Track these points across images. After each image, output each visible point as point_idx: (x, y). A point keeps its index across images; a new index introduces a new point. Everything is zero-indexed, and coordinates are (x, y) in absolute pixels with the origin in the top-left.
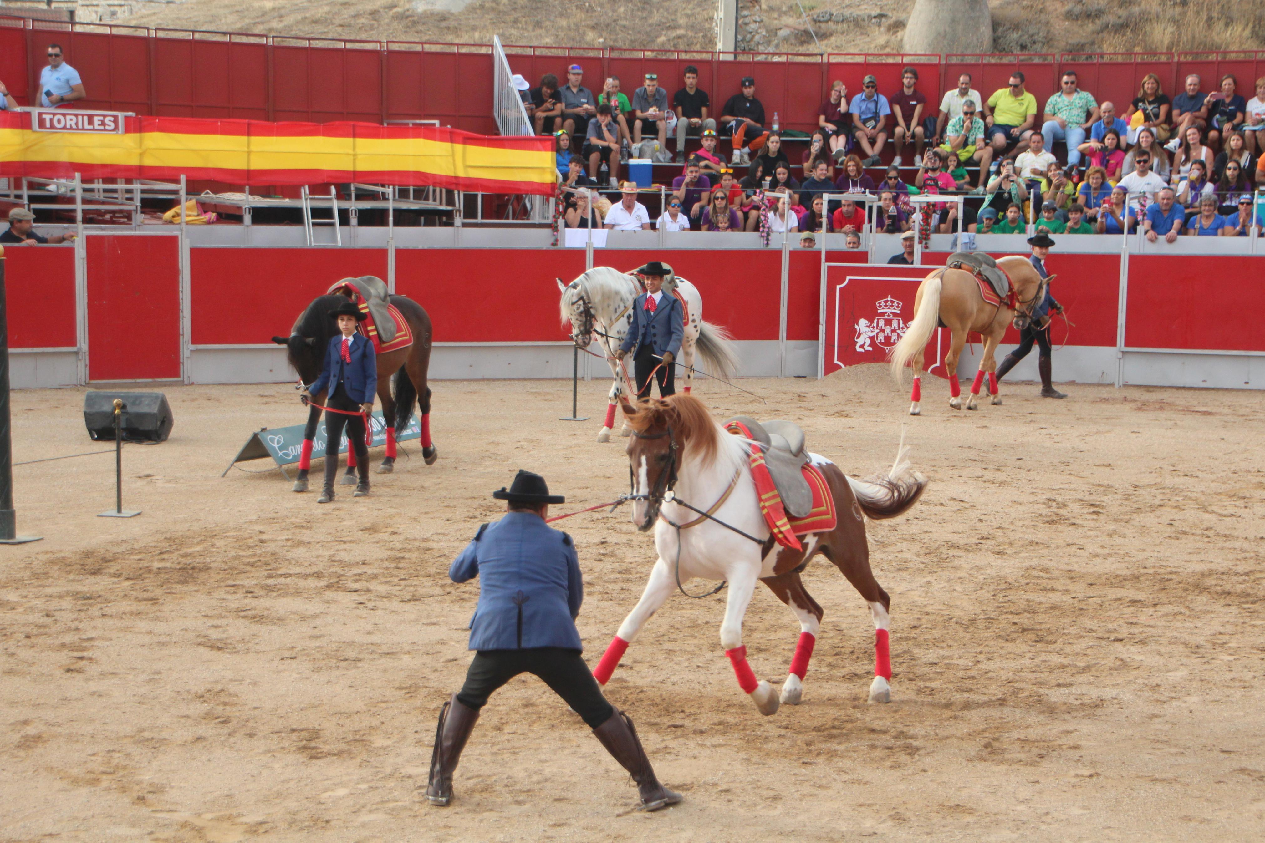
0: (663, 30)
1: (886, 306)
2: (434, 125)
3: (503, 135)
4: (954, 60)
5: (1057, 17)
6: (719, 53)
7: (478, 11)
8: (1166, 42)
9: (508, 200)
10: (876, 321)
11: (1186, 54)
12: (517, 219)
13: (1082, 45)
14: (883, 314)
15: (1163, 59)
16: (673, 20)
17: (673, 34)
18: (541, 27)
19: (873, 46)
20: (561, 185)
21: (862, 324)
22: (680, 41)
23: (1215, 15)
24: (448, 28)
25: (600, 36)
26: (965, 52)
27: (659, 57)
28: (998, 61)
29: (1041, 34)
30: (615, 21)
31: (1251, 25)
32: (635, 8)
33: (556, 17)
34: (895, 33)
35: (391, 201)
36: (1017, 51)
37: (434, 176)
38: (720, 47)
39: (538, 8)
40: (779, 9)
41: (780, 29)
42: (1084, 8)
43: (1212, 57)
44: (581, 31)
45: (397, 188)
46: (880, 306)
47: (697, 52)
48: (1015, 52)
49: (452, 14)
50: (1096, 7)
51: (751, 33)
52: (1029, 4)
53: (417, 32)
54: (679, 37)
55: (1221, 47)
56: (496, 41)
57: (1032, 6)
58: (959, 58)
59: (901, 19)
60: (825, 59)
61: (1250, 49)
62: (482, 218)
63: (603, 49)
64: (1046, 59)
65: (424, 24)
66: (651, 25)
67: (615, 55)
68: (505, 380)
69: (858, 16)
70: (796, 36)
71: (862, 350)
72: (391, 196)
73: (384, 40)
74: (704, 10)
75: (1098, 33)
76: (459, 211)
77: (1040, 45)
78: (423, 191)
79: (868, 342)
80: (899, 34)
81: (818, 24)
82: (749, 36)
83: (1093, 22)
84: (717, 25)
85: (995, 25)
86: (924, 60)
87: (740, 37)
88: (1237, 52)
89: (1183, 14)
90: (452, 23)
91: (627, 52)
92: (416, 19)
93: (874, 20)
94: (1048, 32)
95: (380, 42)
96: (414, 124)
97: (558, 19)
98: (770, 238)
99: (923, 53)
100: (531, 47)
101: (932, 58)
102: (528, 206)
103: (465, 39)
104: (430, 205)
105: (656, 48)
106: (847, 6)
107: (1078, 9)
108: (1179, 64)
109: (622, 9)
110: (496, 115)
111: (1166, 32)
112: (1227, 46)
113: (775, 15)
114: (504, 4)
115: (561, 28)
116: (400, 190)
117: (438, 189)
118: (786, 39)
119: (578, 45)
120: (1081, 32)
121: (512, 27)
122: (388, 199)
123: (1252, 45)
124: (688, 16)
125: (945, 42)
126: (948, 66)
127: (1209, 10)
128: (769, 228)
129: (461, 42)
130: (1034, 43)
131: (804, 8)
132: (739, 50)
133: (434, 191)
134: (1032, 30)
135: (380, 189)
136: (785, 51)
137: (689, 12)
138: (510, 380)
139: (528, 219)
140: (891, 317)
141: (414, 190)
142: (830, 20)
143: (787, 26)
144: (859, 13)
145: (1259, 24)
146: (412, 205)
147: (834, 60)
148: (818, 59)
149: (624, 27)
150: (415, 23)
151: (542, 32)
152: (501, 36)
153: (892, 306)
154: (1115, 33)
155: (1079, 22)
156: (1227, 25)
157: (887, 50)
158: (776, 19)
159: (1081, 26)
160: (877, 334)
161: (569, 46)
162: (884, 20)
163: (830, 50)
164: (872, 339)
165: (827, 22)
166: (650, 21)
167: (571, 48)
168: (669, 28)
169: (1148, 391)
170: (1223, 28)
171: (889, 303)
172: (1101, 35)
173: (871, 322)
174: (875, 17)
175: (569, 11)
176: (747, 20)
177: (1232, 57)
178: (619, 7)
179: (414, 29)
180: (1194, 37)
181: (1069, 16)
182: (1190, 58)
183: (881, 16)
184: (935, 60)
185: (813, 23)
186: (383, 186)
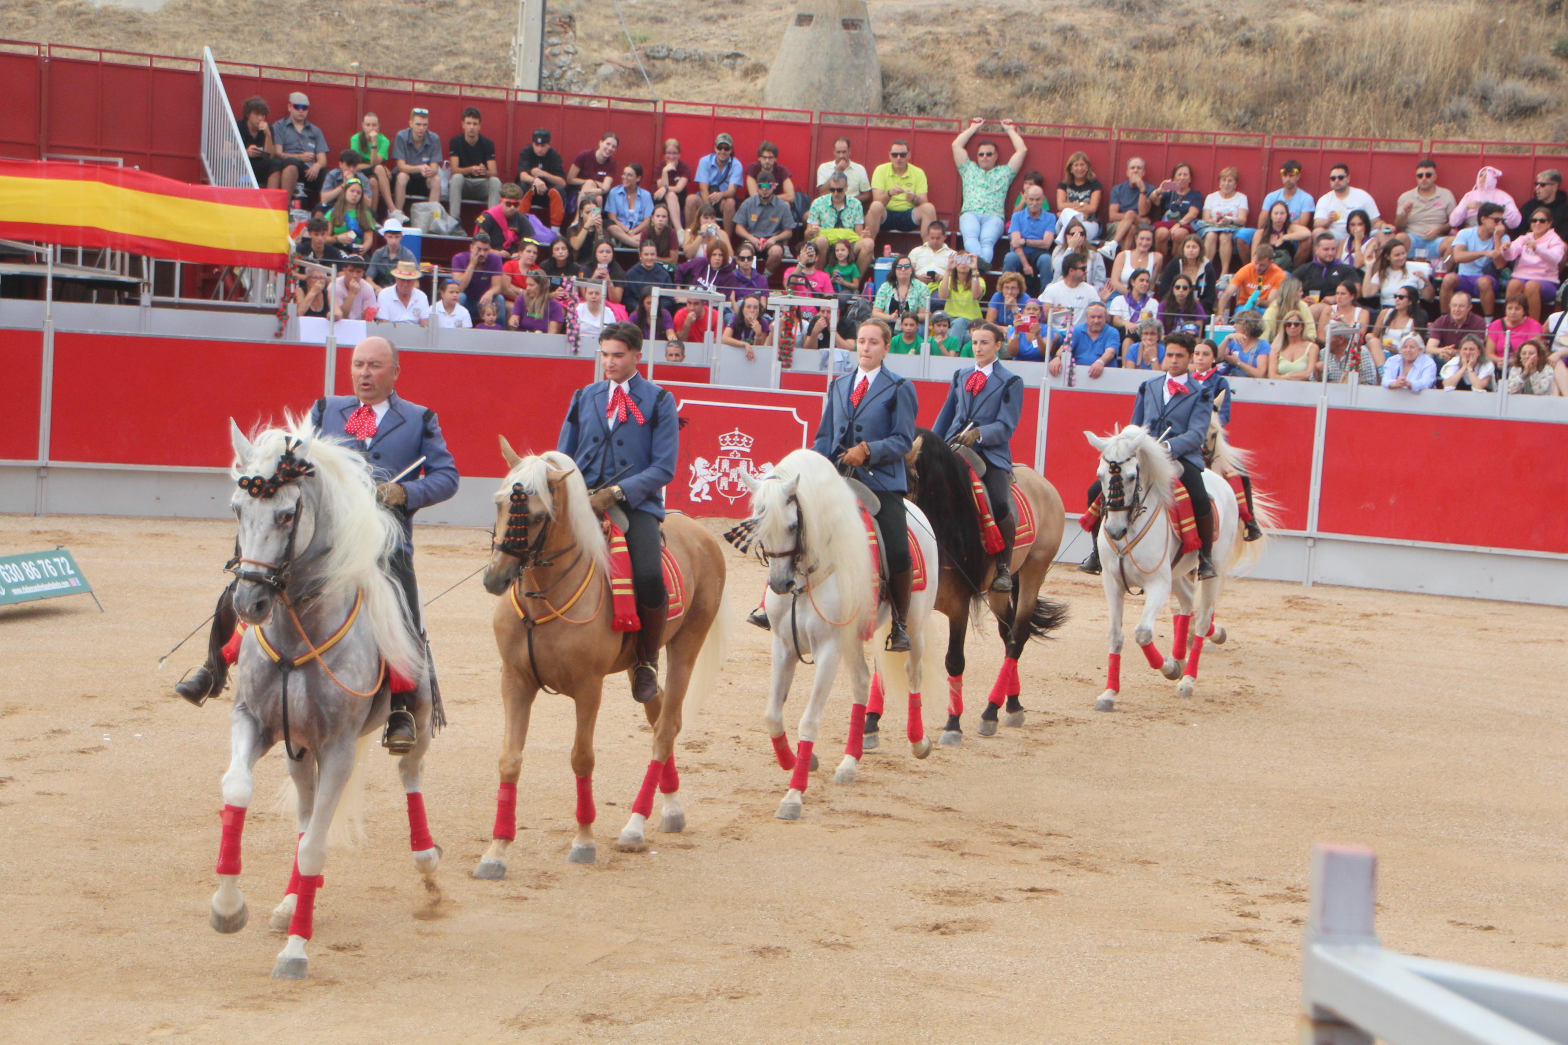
0: (440, 55)
1: (732, 442)
2: (116, 164)
3: (213, 184)
4: (831, 120)
5: (966, 73)
6: (517, 90)
7: (182, 13)
8: (1104, 115)
9: (219, 274)
10: (717, 461)
11: (1130, 131)
12: (230, 299)
13: (997, 112)
14: (727, 453)
15: (1101, 136)
16: (455, 44)
17: (454, 62)
18: (271, 41)
19: (723, 95)
20: (293, 257)
21: (700, 463)
22: (464, 71)
23: (1166, 84)
24: (139, 33)
25: (354, 59)
26: (846, 111)
27: (435, 92)
28: (889, 125)
29: (944, 94)
30: (374, 39)
31: (1210, 100)
32: (404, 23)
33: (292, 28)
34: (753, 79)
35: (50, 265)
36: (913, 113)
37: (114, 235)
38: (518, 83)
39: (267, 14)
40: (600, 38)
41: (600, 64)
42: (1001, 63)
43: (1161, 139)
44: (327, 50)
45: (59, 247)
46: (724, 442)
47: (487, 87)
48: (910, 115)
49: (145, 15)
50: (1015, 62)
51: (561, 67)
52: (930, 52)
53: (93, 36)
54: (463, 67)
55: (1173, 125)
56: (208, 54)
57: (933, 56)
58: (837, 117)
59: (762, 61)
60: (660, 109)
61: (1208, 130)
62: (181, 295)
63: (356, 76)
64: (950, 127)
65: (103, 25)
66: (424, 48)
67: (373, 84)
68: (205, 520)
69: (706, 54)
70: (622, 76)
71: (698, 500)
72: (50, 259)
73: (44, 41)
74: (498, 32)
75: (1018, 98)
76: (148, 284)
77: (943, 107)
78: (97, 255)
79: (707, 489)
80: (760, 82)
81: (652, 61)
82: (558, 72)
83: (1013, 84)
84: (515, 54)
85: (886, 78)
86: (791, 118)
87: (546, 73)
88: (1192, 133)
89: (1128, 80)
90: (146, 27)
91: (392, 82)
92: (92, 17)
93: (726, 61)
94: (954, 92)
95: (39, 45)
96: (86, 161)
97: (296, 32)
98: (579, 343)
99: (790, 108)
100: (256, 66)
101: (802, 115)
102: (246, 282)
103: (162, 49)
104: (107, 274)
105: (431, 79)
106: (691, 40)
107: (992, 64)
108: (1120, 143)
109: (385, 24)
110: (204, 156)
111: (1104, 102)
112: (1180, 124)
113: (595, 45)
114: (220, 6)
115: (299, 44)
116: (63, 252)
117: (118, 253)
118: (607, 79)
119: (322, 69)
120: (996, 94)
121: (230, 37)
122: (45, 263)
123: (1211, 125)
124: (475, 39)
125: (820, 96)
126: (822, 127)
127: (1160, 77)
128: (578, 330)
129: (158, 52)
130: (935, 104)
131: (634, 39)
132: (544, 89)
133: (113, 256)
134: (933, 87)
135: (34, 248)
136: (607, 94)
137: (477, 34)
138: (213, 519)
139: (246, 300)
140: (738, 457)
141: (84, 254)
142: (667, 57)
143: (609, 61)
144: (707, 50)
145: (1221, 99)
146: (79, 272)
147: (671, 109)
148: (650, 108)
149: (387, 48)
150: (91, 23)
151: (272, 47)
152: (213, 49)
153: (740, 442)
154: (1040, 99)
155: (994, 81)
156: (1181, 98)
157: (744, 102)
158: (595, 51)
159: (997, 86)
160: (719, 478)
161: (309, 68)
162: (739, 61)
163: (667, 98)
164: (712, 484)
165: (663, 59)
166: (423, 43)
167: (313, 71)
168: (450, 53)
169: (1070, 570)
170: (1175, 103)
171: (736, 439)
172: (1021, 100)
173: (712, 461)
174: (728, 57)
175: (311, 21)
176: (556, 50)
177: (1186, 139)
178: (382, 21)
179: (89, 31)
180: (1139, 111)
181: (980, 71)
182: (1133, 137)
183: (737, 56)
184: (805, 119)
185: (645, 59)
186: (39, 244)
